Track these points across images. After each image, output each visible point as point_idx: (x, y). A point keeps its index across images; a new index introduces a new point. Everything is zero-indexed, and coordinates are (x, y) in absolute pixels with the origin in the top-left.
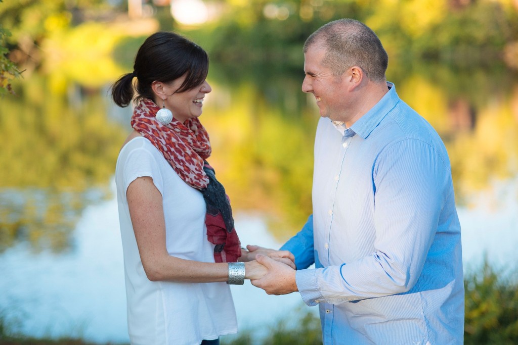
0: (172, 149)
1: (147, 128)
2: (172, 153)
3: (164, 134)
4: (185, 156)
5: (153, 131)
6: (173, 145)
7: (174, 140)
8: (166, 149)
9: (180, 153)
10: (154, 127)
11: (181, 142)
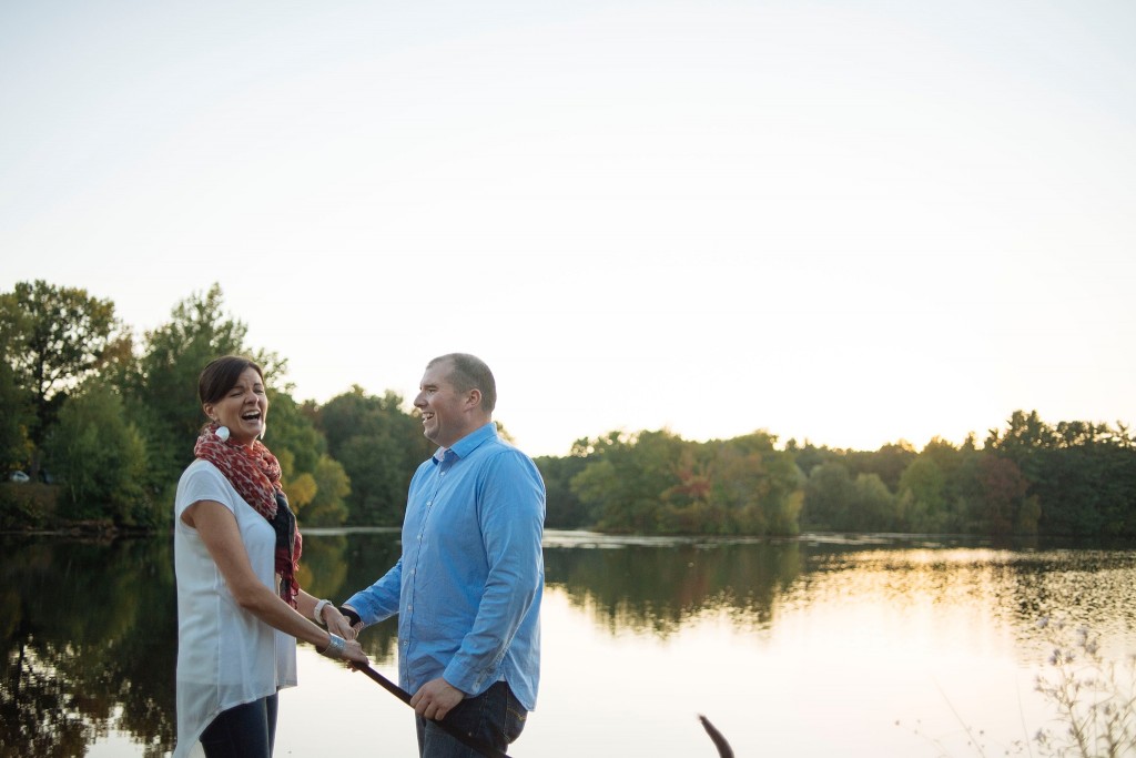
0: (239, 473)
1: (210, 452)
2: (239, 477)
3: (229, 457)
4: (253, 479)
5: (217, 455)
6: (240, 468)
7: (240, 463)
8: (231, 473)
9: (248, 476)
10: (218, 451)
11: (248, 464)
